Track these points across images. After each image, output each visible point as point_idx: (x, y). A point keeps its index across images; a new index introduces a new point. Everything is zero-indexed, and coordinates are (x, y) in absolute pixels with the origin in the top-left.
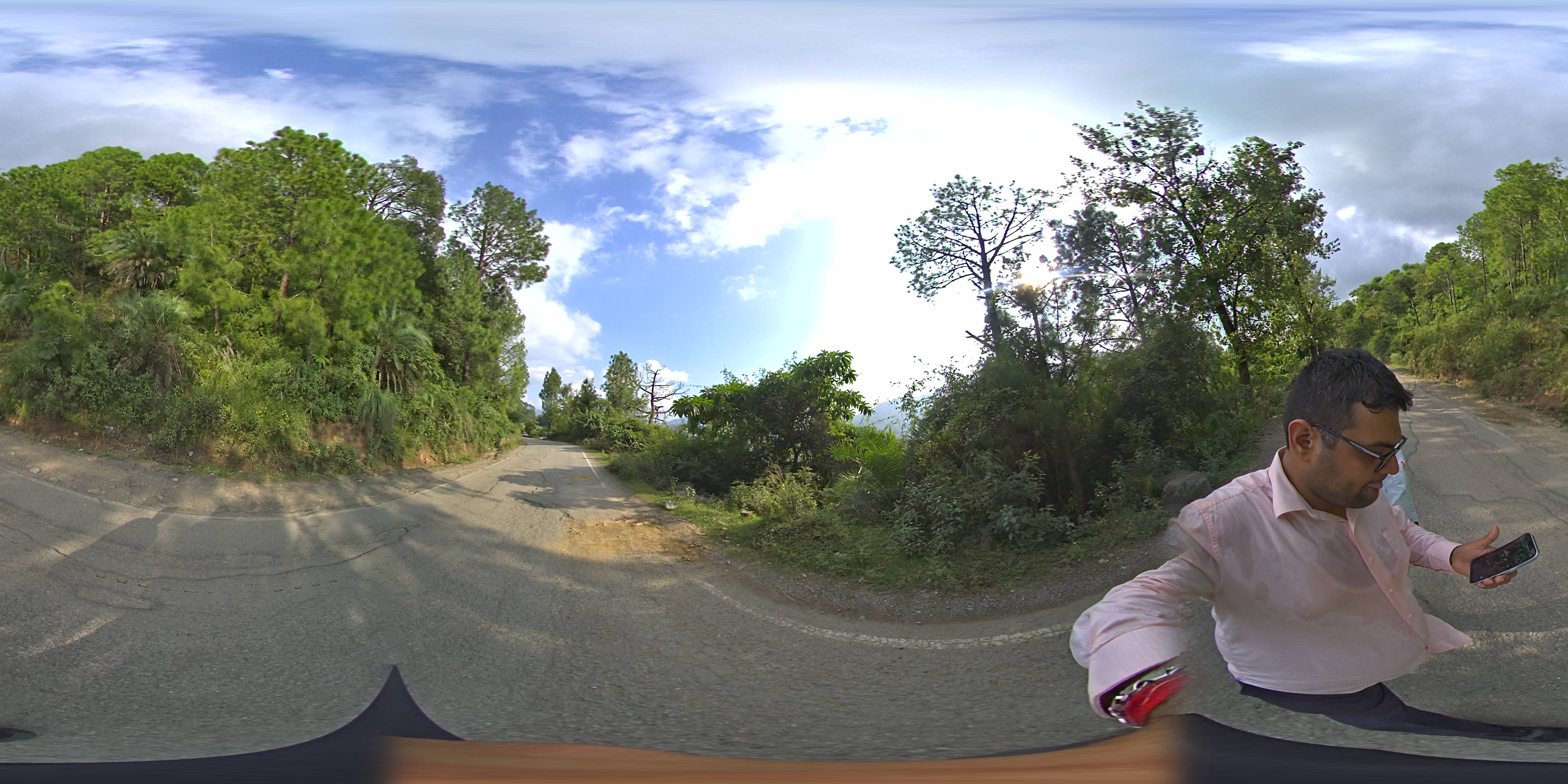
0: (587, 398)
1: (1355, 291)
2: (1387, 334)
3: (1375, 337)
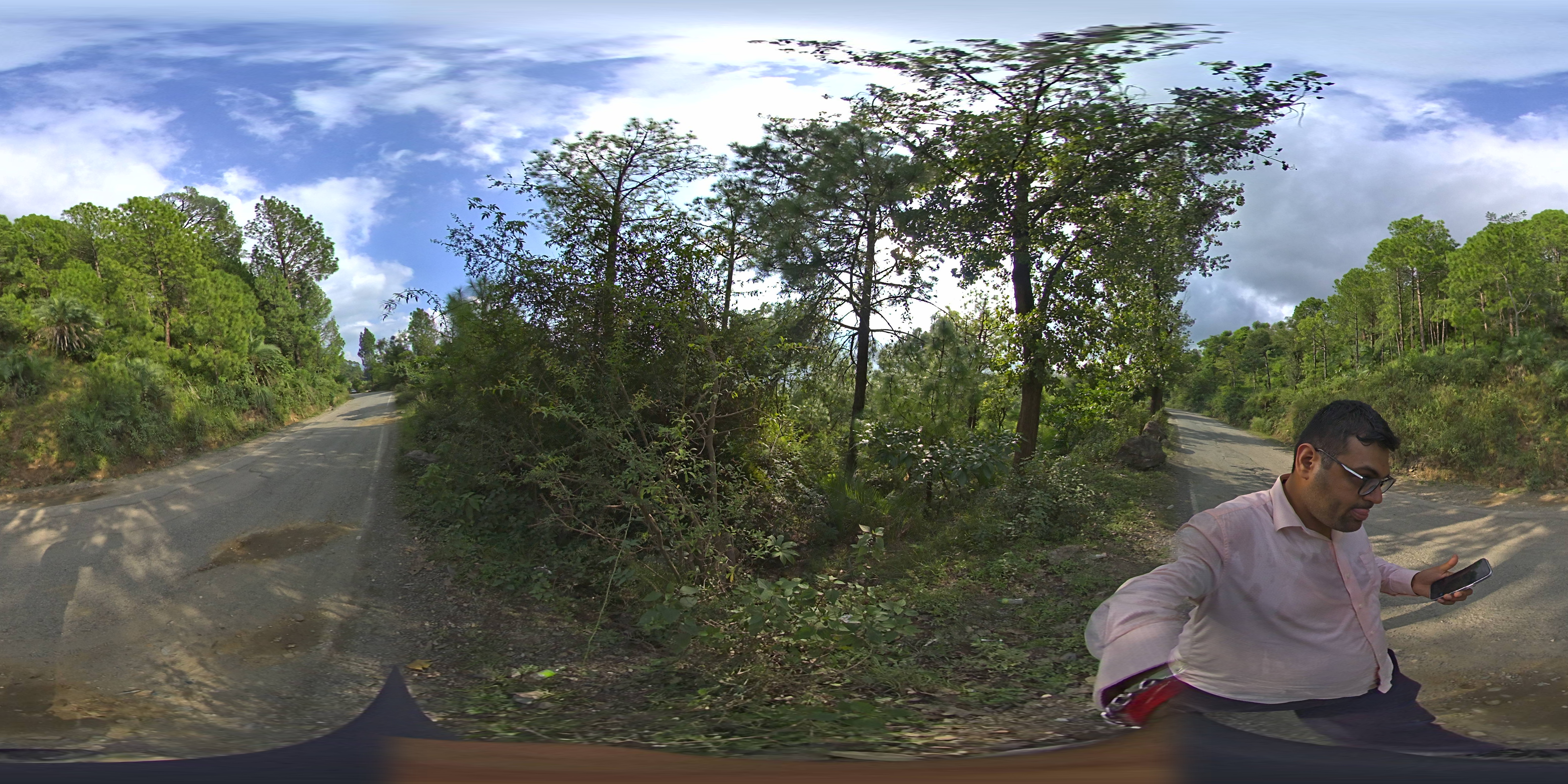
0: (396, 353)
2: (1239, 393)
3: (1223, 393)
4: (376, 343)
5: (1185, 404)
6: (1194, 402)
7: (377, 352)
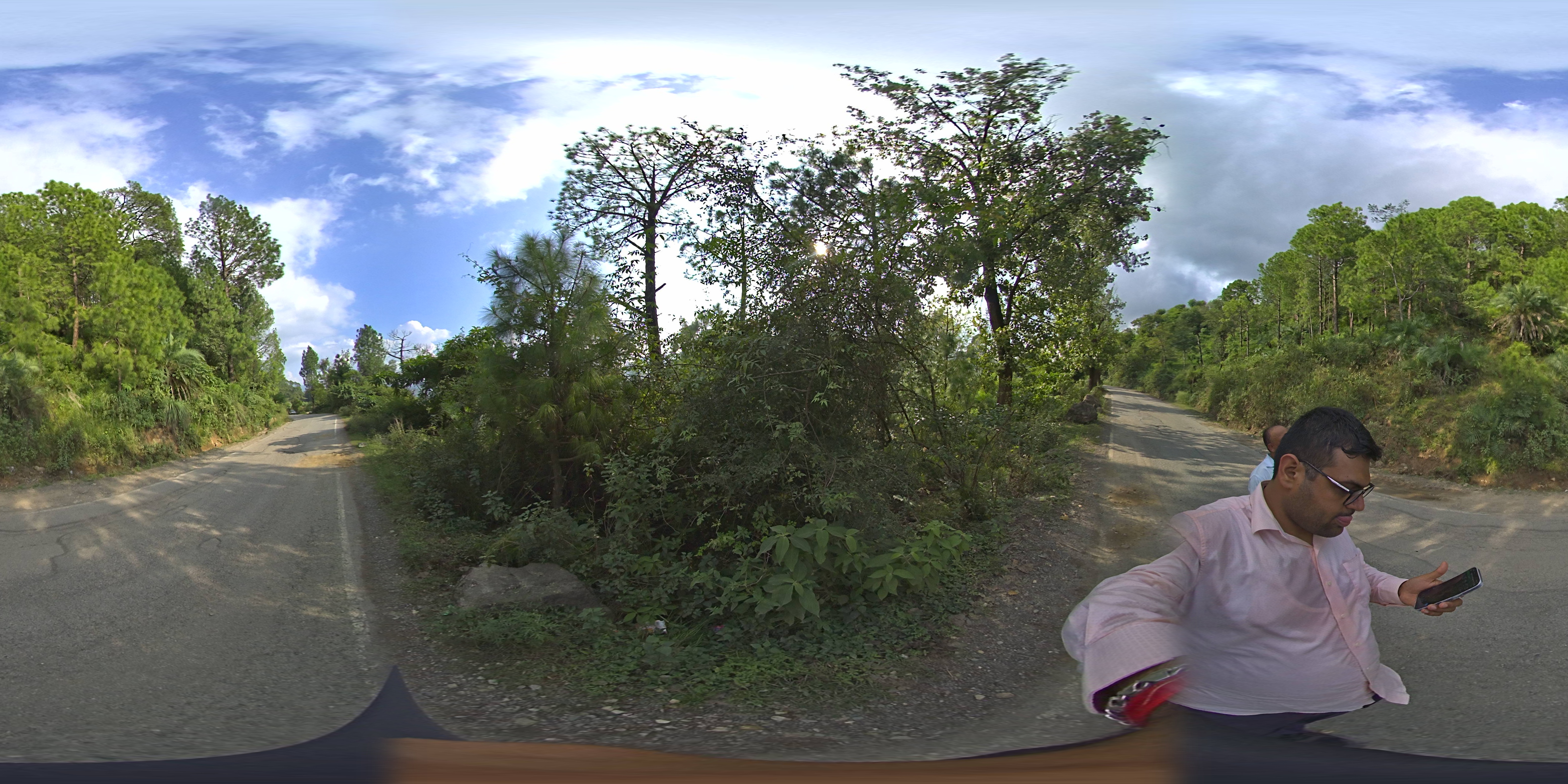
0: (340, 372)
1: (1138, 320)
2: (1168, 369)
3: (1154, 371)
4: (319, 362)
5: (1121, 381)
6: (1128, 379)
7: (319, 371)
